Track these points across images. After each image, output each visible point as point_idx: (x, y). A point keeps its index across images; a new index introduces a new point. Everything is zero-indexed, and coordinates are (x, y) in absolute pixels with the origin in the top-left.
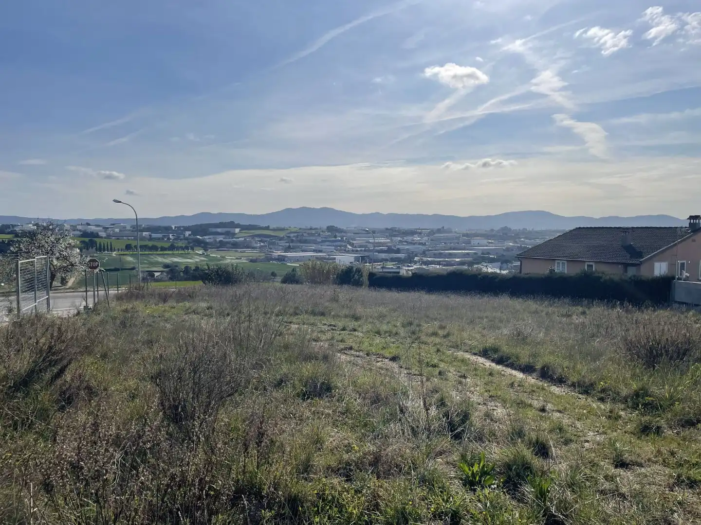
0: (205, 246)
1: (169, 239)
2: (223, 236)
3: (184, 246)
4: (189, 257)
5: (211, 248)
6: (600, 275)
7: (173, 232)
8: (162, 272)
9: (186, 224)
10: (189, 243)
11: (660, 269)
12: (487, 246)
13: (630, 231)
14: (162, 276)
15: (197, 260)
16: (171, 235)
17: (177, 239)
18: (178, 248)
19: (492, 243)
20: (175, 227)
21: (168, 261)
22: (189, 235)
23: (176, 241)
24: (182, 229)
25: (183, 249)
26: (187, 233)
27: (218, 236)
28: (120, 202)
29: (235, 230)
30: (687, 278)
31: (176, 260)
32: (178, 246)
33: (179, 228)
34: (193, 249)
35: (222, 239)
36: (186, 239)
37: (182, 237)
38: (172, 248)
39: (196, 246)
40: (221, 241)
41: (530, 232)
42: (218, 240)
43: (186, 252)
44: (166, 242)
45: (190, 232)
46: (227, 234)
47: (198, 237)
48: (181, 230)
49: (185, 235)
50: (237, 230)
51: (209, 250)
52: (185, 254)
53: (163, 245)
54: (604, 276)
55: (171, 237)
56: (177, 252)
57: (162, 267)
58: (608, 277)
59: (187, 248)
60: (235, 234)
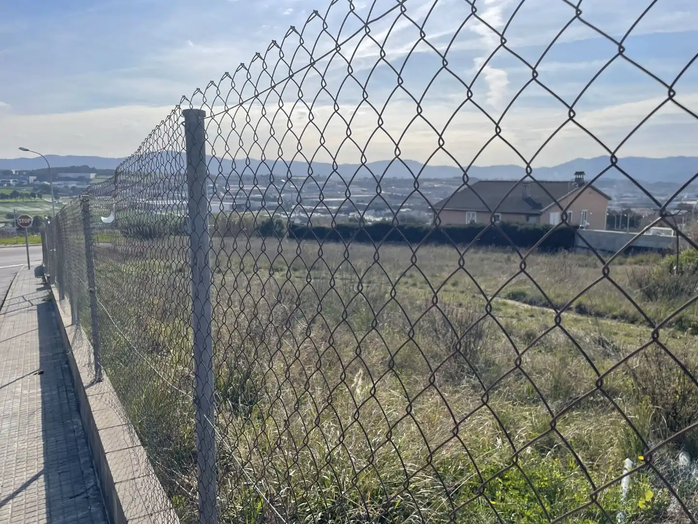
0: (56, 193)
1: (9, 185)
2: (75, 182)
3: (29, 193)
4: (38, 205)
5: (62, 196)
6: (516, 225)
7: (13, 177)
8: (6, 223)
9: (30, 168)
10: (35, 189)
11: (554, 219)
12: (361, 194)
13: (529, 185)
14: (6, 227)
15: (47, 209)
16: (11, 180)
17: (20, 185)
18: (22, 196)
19: (365, 191)
20: (16, 172)
21: (10, 210)
22: (35, 180)
23: (18, 188)
24: (25, 173)
25: (27, 196)
26: (32, 179)
27: (69, 182)
28: (28, 150)
29: (90, 175)
30: (587, 227)
31: (20, 209)
32: (22, 193)
33: (20, 172)
34: (40, 196)
35: (75, 185)
36: (29, 185)
37: (26, 183)
38: (15, 195)
39: (45, 193)
40: (73, 188)
41: (400, 180)
42: (70, 186)
43: (33, 200)
44: (6, 188)
45: (35, 178)
46: (80, 179)
47: (46, 183)
48: (22, 175)
49: (28, 181)
50: (92, 176)
51: (61, 198)
52: (32, 202)
53: (3, 193)
54: (519, 226)
55: (11, 183)
56: (21, 200)
57: (6, 218)
58: (523, 227)
59: (33, 195)
60: (90, 180)
